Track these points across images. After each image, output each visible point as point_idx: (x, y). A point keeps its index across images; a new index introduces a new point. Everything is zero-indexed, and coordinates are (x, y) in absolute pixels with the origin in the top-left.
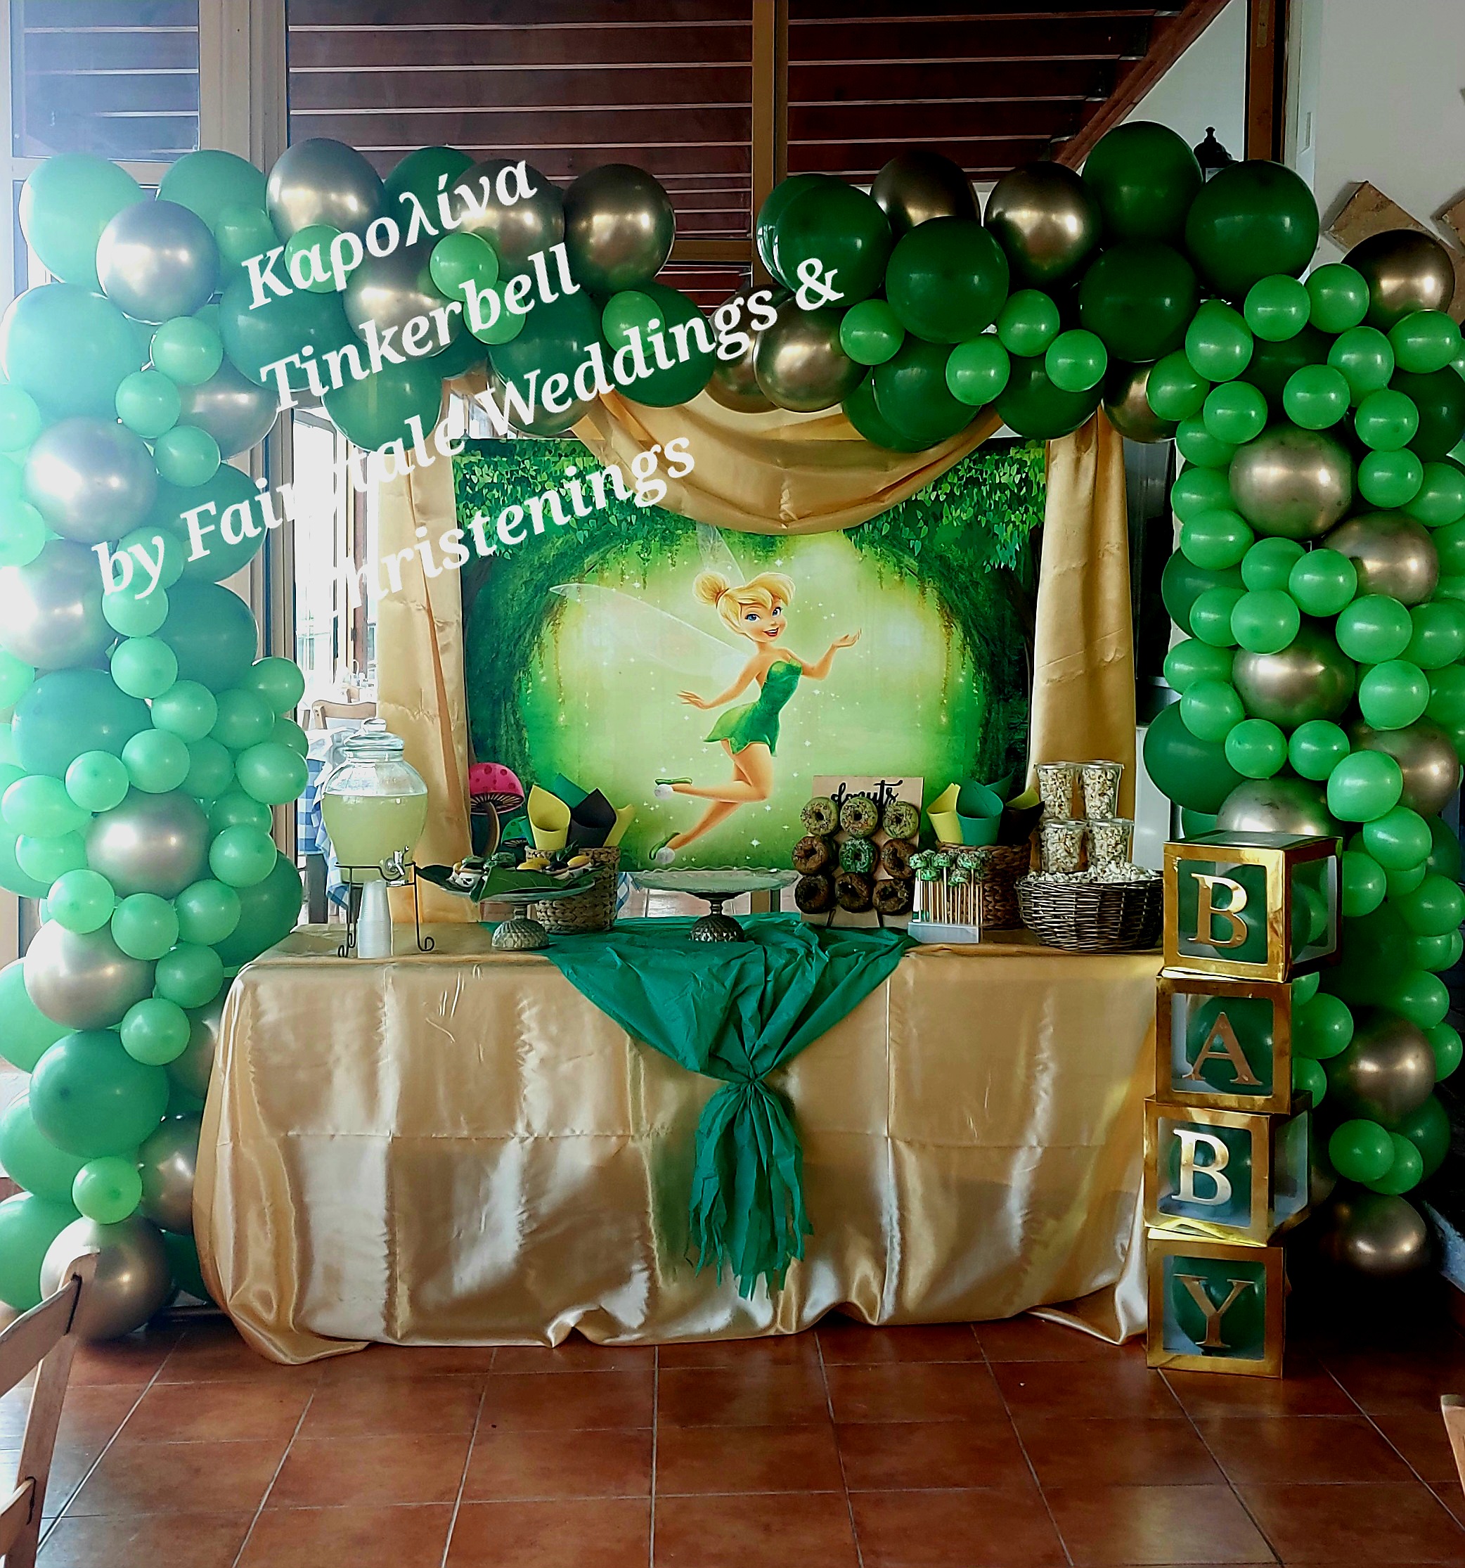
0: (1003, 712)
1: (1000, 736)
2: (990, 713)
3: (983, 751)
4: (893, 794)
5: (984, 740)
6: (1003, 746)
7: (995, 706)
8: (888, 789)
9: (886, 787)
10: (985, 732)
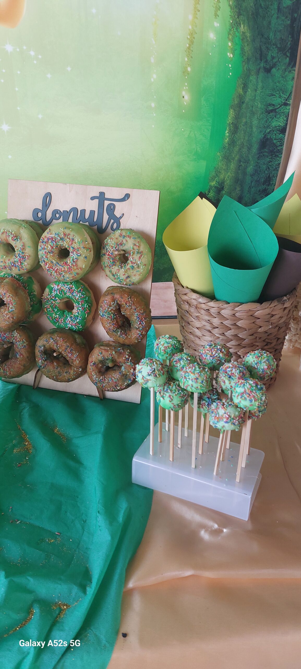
0: (263, 87)
1: (255, 122)
2: (245, 87)
3: (232, 142)
4: (117, 213)
5: (235, 128)
6: (257, 136)
7: (253, 78)
8: (109, 205)
9: (107, 203)
10: (237, 117)
